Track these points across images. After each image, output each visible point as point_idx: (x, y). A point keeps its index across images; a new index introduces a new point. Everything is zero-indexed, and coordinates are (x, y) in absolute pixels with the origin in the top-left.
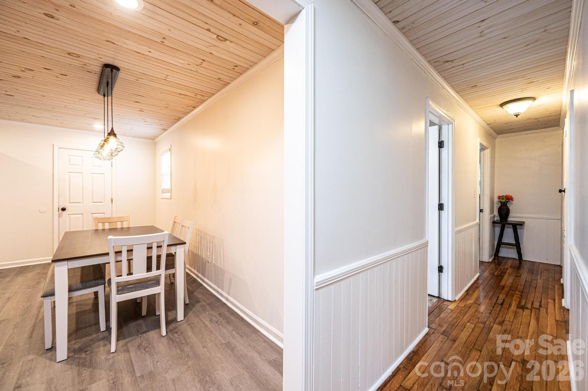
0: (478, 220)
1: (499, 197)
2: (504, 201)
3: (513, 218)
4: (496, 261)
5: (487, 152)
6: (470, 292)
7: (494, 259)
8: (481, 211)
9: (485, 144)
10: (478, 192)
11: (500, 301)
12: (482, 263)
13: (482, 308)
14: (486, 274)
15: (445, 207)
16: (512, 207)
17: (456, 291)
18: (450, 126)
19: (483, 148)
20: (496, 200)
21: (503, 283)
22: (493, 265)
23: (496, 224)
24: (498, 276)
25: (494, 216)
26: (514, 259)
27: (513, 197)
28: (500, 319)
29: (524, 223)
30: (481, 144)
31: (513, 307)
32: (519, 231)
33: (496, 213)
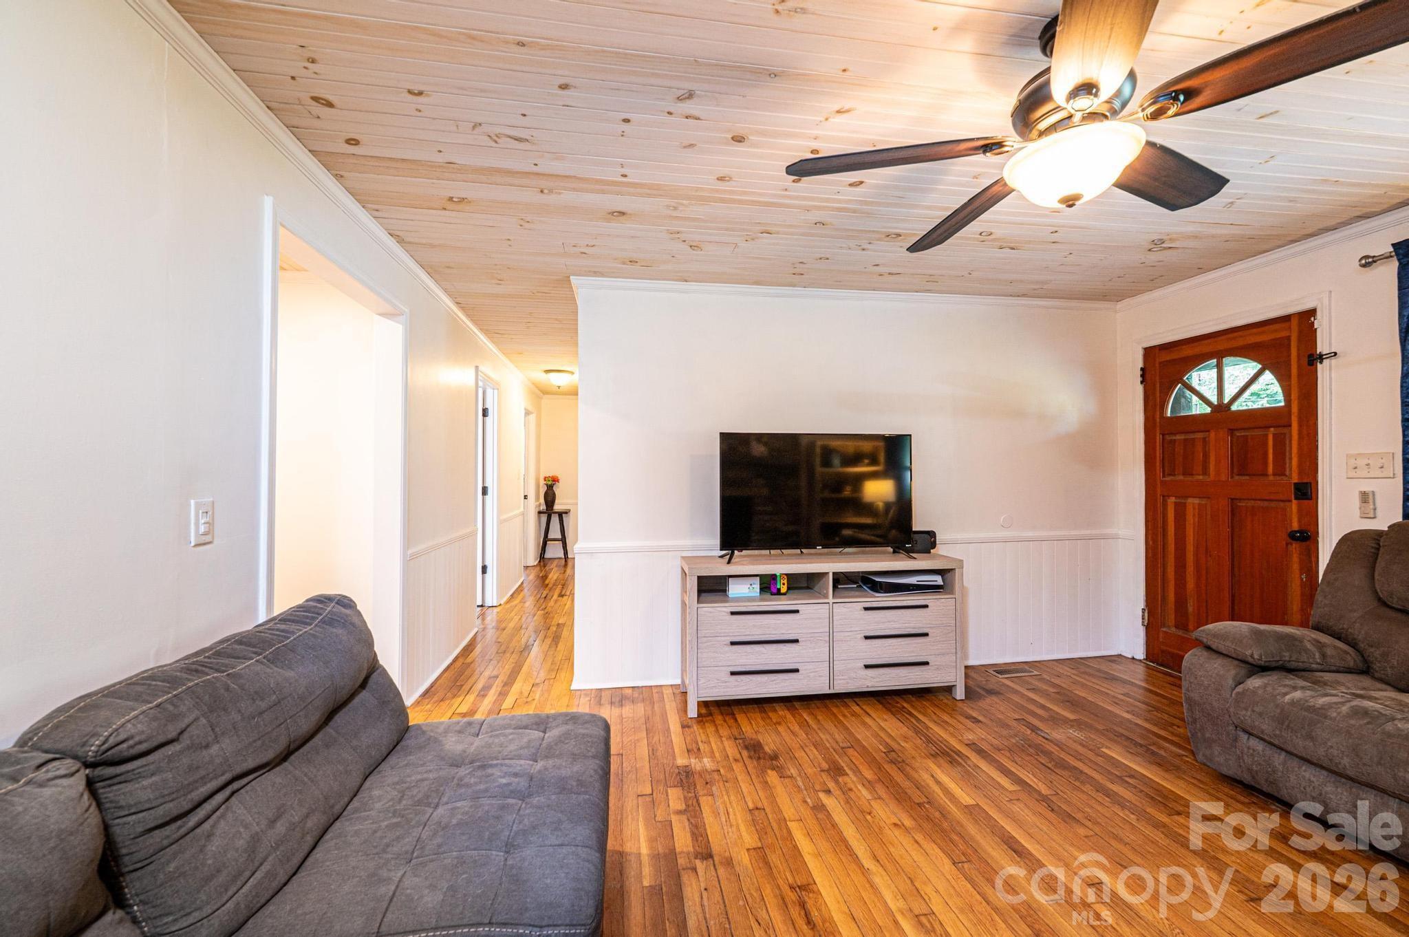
0: (522, 509)
1: (545, 479)
2: (550, 483)
3: (558, 507)
4: (542, 564)
5: (532, 417)
6: (515, 595)
7: (540, 562)
8: (525, 497)
9: (530, 408)
10: (523, 472)
11: (544, 596)
12: (526, 567)
13: (527, 604)
14: (532, 577)
15: (490, 491)
16: (558, 490)
17: (500, 596)
18: (496, 391)
19: (527, 413)
20: (542, 482)
21: (547, 582)
22: (538, 568)
23: (542, 515)
24: (542, 577)
25: (540, 505)
26: (560, 558)
27: (560, 477)
28: (543, 607)
29: (570, 510)
30: (525, 409)
31: (555, 597)
32: (564, 519)
33: (542, 500)
